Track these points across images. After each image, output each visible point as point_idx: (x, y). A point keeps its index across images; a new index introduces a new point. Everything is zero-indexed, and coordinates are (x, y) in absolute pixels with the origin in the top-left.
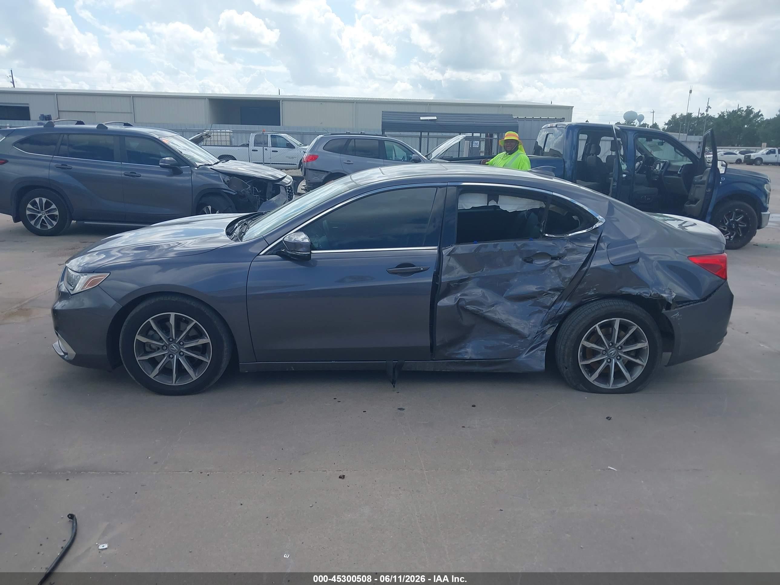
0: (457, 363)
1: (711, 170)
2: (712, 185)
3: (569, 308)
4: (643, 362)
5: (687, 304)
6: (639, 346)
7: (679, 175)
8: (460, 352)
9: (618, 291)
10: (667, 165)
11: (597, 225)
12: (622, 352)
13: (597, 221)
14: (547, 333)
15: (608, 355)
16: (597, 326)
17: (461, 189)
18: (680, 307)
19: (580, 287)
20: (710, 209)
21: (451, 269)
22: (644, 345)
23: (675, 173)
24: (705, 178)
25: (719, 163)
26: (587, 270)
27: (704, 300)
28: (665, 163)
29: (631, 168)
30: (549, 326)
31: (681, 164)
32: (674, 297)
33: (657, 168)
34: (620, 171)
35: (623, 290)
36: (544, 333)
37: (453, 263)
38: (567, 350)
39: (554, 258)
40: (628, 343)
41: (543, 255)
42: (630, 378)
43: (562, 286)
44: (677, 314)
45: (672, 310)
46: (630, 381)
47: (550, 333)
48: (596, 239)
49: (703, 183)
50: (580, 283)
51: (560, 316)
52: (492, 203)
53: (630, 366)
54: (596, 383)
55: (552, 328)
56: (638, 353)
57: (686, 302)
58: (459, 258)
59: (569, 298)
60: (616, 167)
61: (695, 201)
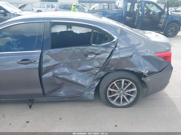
0: (57, 98)
1: (167, 14)
2: (167, 18)
3: (104, 75)
4: (134, 96)
5: (153, 74)
6: (133, 90)
7: (157, 15)
8: (58, 94)
9: (124, 69)
10: (154, 12)
11: (114, 40)
12: (125, 92)
13: (114, 38)
14: (95, 84)
15: (120, 93)
16: (114, 82)
17: (52, 24)
18: (150, 76)
19: (108, 66)
20: (166, 26)
21: (48, 61)
22: (135, 89)
23: (156, 14)
24: (165, 16)
25: (169, 12)
26: (110, 60)
27: (161, 71)
28: (153, 11)
29: (143, 13)
30: (96, 81)
31: (158, 12)
32: (147, 72)
33: (151, 13)
34: (139, 14)
35: (125, 68)
36: (94, 84)
37: (49, 57)
38: (102, 92)
39: (97, 54)
40: (128, 88)
41: (92, 53)
42: (129, 102)
43: (100, 66)
44: (149, 79)
45: (146, 78)
46: (129, 103)
47: (97, 84)
48: (114, 46)
49: (164, 18)
50: (107, 65)
51: (100, 78)
52: (69, 30)
53: (129, 97)
54: (115, 104)
55: (98, 82)
56: (132, 93)
57: (153, 73)
58: (52, 55)
59: (104, 70)
60: (138, 13)
61: (161, 23)
